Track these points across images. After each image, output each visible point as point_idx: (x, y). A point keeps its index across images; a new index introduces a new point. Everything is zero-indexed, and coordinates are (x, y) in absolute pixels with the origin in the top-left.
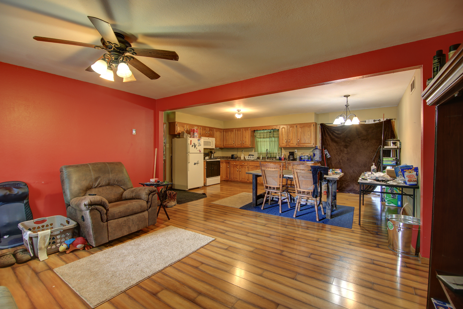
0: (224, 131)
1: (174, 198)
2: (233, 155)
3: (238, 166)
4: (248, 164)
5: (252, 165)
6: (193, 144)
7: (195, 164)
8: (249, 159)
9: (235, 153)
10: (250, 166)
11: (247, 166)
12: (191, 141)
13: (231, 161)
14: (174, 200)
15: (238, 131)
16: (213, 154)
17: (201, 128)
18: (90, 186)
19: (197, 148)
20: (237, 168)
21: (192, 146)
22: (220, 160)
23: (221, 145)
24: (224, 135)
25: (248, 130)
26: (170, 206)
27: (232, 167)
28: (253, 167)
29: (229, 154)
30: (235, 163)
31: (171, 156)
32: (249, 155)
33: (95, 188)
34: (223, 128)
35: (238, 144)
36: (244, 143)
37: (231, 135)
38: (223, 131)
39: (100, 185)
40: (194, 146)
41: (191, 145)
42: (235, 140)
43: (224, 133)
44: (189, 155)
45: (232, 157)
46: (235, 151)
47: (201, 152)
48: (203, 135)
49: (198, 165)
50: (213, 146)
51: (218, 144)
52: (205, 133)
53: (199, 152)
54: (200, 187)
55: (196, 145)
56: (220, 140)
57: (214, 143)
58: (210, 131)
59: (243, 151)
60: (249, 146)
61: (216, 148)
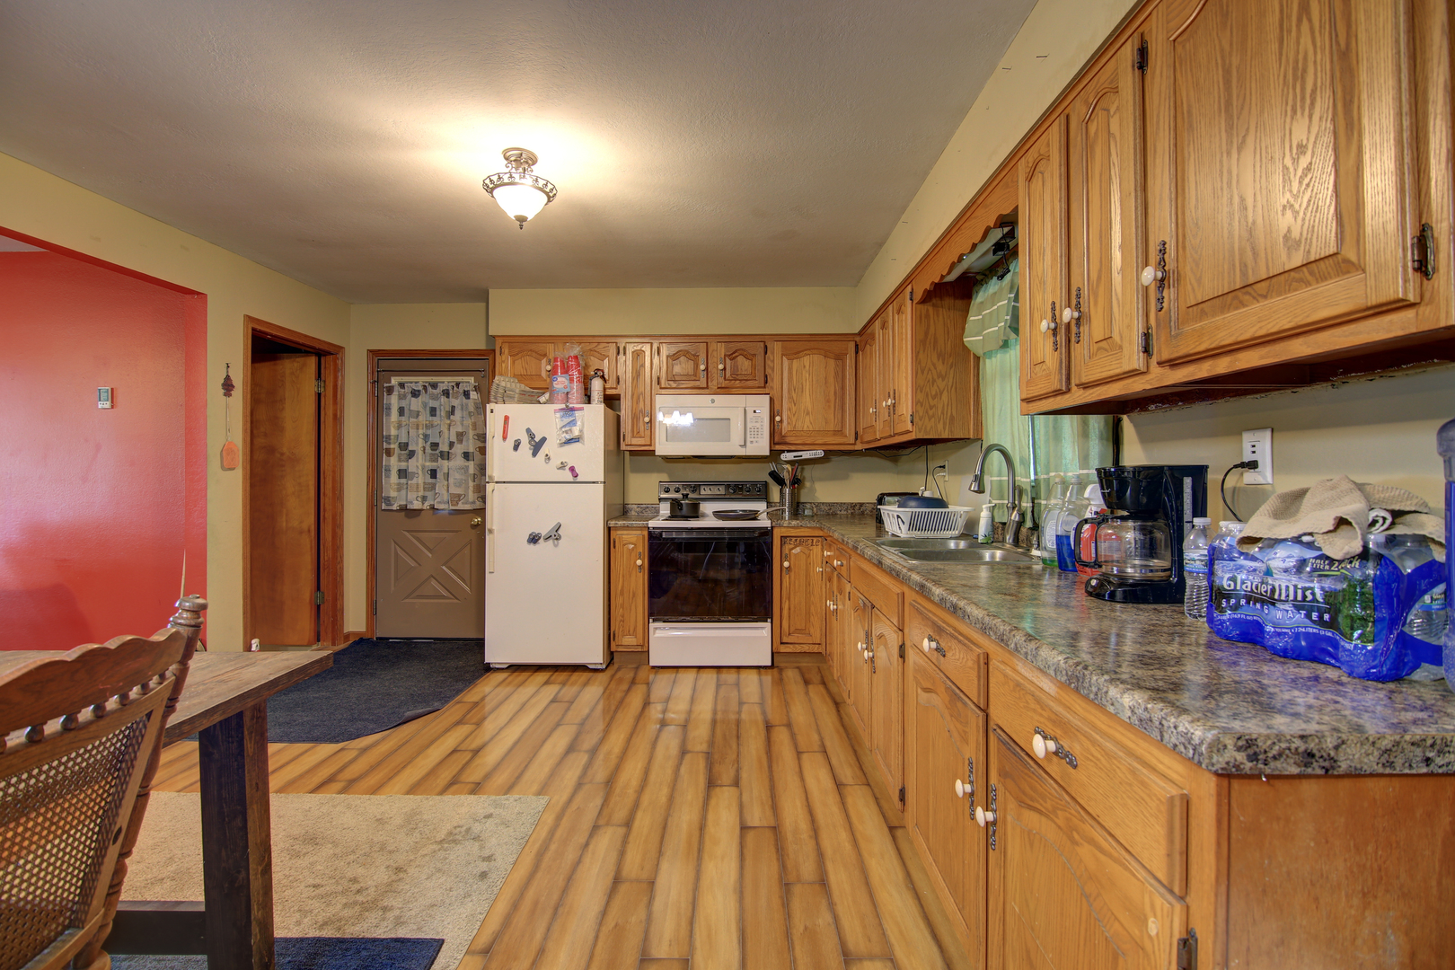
0: (860, 344)
4: (850, 574)
6: (525, 440)
7: (534, 539)
10: (853, 592)
12: (507, 418)
16: (787, 491)
17: (664, 348)
19: (547, 457)
21: (516, 447)
24: (860, 369)
30: (827, 553)
34: (854, 329)
36: (896, 408)
38: (856, 348)
41: (510, 442)
42: (879, 395)
43: (860, 356)
44: (491, 490)
47: (579, 479)
48: (674, 385)
49: (556, 546)
50: (755, 444)
51: (805, 429)
52: (695, 375)
53: (570, 478)
54: (590, 667)
55: (544, 440)
56: (828, 401)
57: (758, 425)
58: (734, 358)
59: (944, 467)
60: (909, 427)
61: (796, 454)
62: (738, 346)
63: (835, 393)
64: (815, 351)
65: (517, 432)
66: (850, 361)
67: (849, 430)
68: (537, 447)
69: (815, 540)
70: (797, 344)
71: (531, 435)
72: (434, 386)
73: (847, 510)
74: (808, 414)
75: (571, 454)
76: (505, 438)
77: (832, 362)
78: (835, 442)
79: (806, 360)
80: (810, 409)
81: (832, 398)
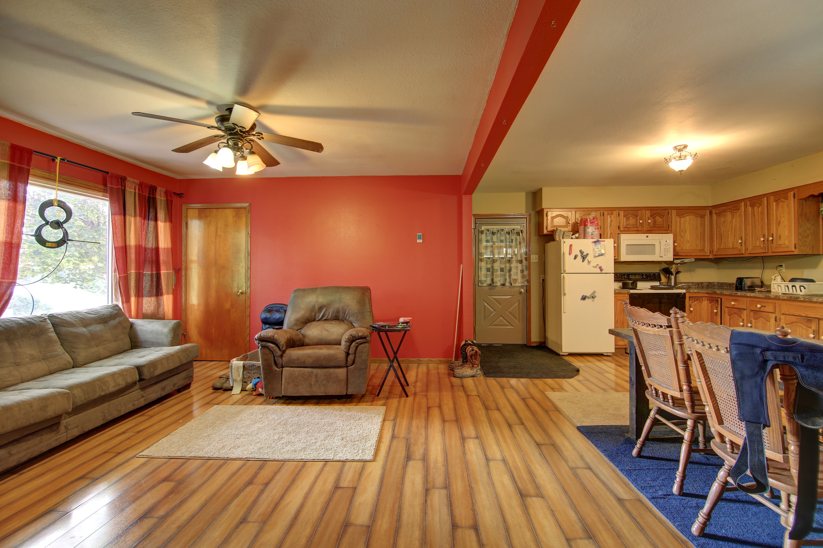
0: (714, 211)
1: (471, 361)
2: (740, 280)
3: (745, 312)
4: (777, 310)
5: (792, 311)
6: (579, 254)
7: (584, 298)
8: (787, 292)
9: (751, 273)
10: (782, 317)
11: (774, 315)
12: (571, 246)
13: (723, 298)
14: (471, 366)
15: (752, 206)
16: (673, 277)
17: (622, 213)
18: (312, 317)
19: (589, 262)
20: (741, 320)
21: (576, 257)
22: (683, 291)
23: (703, 250)
24: (715, 222)
25: (786, 198)
26: (460, 376)
27: (726, 315)
28: (793, 319)
29: (729, 276)
30: (733, 303)
31: (543, 280)
32: (793, 280)
33: (318, 320)
34: (710, 203)
35: (755, 245)
36: (774, 241)
37: (734, 220)
38: (711, 213)
39: (324, 318)
40: (579, 258)
41: (573, 256)
42: (746, 235)
43: (714, 216)
44: (564, 277)
45: (740, 284)
46: (757, 268)
47: (603, 272)
48: (627, 230)
49: (593, 301)
50: (666, 256)
51: (687, 249)
52: (636, 225)
53: (599, 271)
54: (605, 354)
55: (587, 254)
56: (698, 236)
57: (668, 247)
58: (654, 217)
59: (781, 266)
60: (793, 249)
61: (681, 260)
62: (656, 212)
63: (701, 233)
64: (691, 214)
65: (576, 251)
66: (707, 218)
67: (707, 250)
68: (584, 258)
69: (704, 298)
70: (682, 211)
71: (581, 252)
72: (502, 230)
73: (695, 285)
74: (688, 242)
75: (600, 261)
76: (570, 254)
77: (699, 219)
78: (700, 254)
79: (687, 218)
80: (689, 240)
81: (700, 235)
